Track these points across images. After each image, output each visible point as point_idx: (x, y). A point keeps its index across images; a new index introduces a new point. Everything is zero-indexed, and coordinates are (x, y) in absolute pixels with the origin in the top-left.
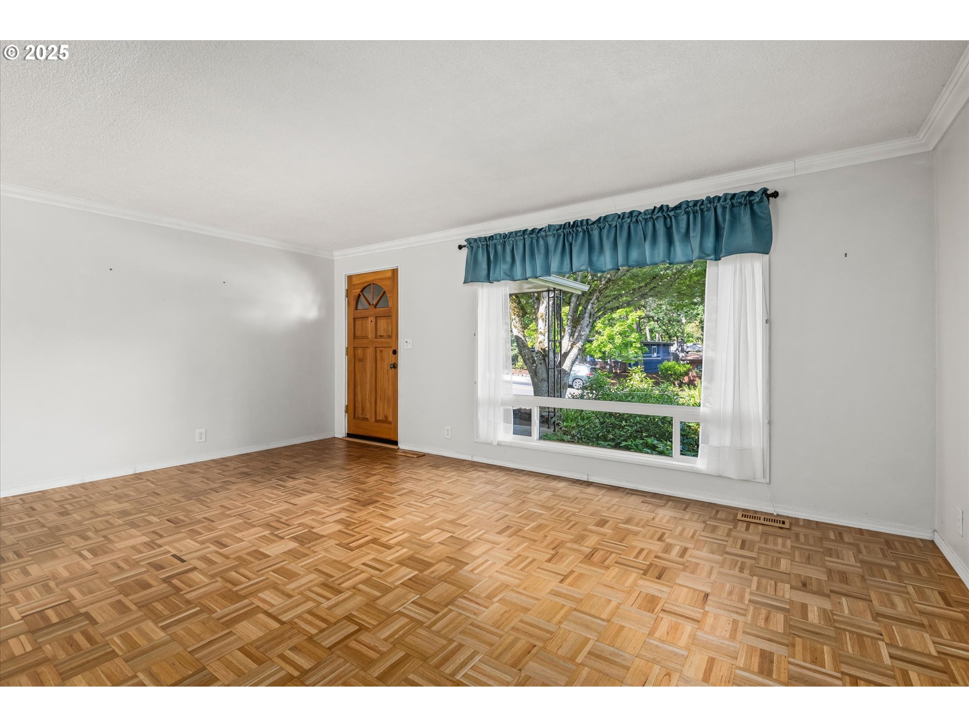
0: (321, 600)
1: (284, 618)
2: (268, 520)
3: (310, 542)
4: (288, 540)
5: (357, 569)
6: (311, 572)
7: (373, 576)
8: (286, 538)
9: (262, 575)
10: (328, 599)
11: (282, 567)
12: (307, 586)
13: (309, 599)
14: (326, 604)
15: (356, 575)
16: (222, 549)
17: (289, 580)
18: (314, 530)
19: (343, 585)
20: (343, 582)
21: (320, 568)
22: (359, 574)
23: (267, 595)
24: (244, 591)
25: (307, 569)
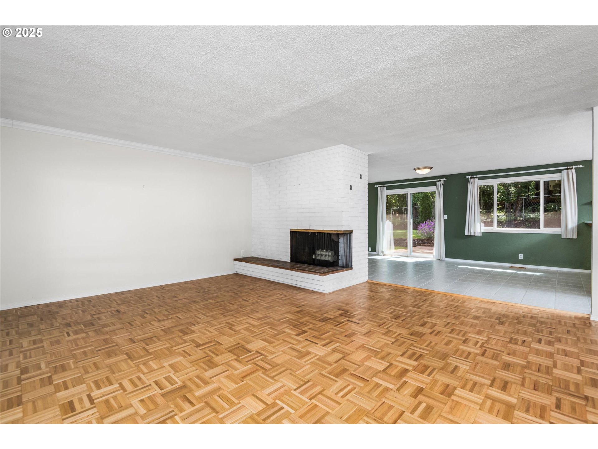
0: (234, 321)
1: (247, 317)
2: (274, 371)
3: (238, 347)
4: (253, 350)
5: (216, 330)
6: (238, 330)
7: (210, 327)
8: (254, 352)
9: (261, 330)
10: (232, 321)
11: (252, 334)
12: (239, 326)
13: (239, 321)
14: (233, 320)
15: (217, 328)
16: (291, 346)
17: (248, 328)
18: (235, 357)
19: (225, 325)
20: (224, 326)
21: (234, 332)
22: (215, 329)
23: (256, 323)
24: (265, 325)
25: (240, 332)
